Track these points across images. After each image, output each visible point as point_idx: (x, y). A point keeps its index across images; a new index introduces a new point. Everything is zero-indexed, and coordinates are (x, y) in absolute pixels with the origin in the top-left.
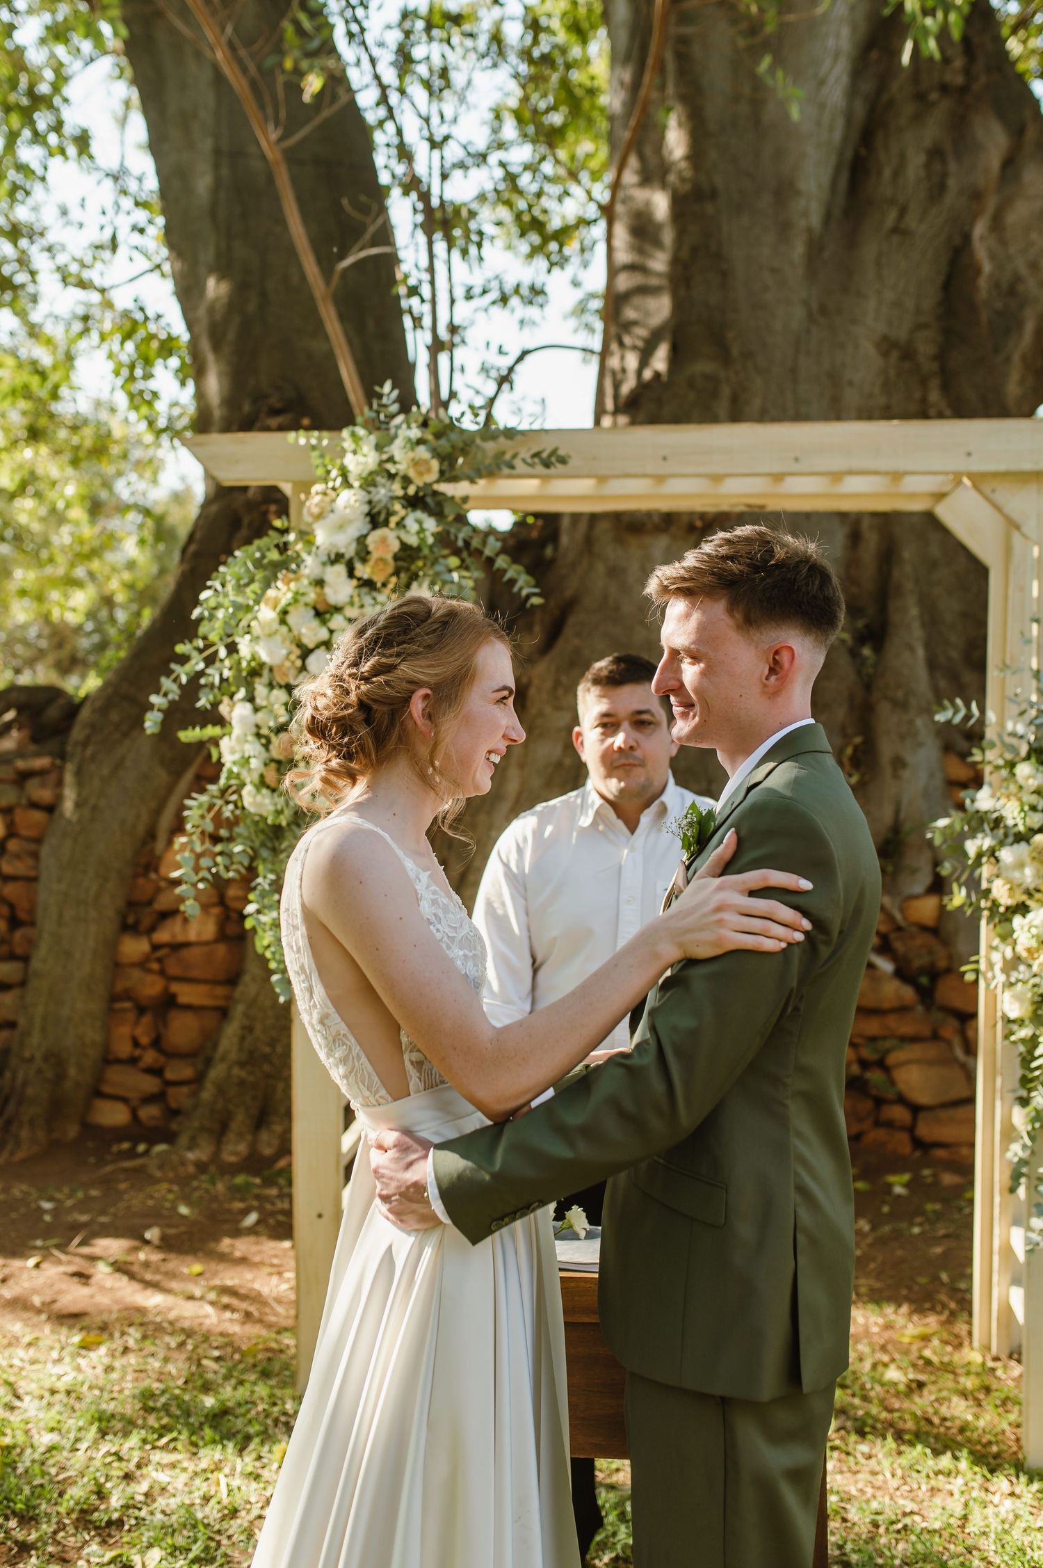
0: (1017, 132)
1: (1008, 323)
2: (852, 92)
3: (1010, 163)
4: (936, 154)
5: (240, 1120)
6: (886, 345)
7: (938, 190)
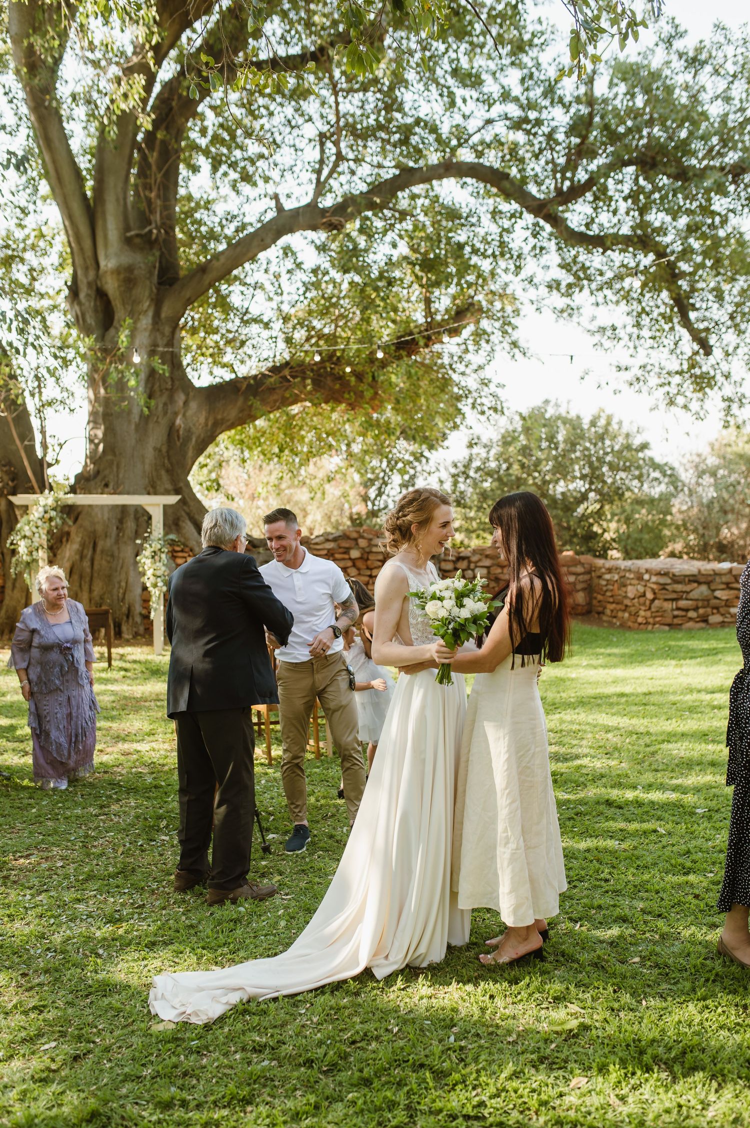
0: (187, 395)
1: (188, 439)
2: (146, 387)
3: (186, 403)
4: (165, 404)
5: (6, 631)
6: (155, 449)
7: (165, 413)
